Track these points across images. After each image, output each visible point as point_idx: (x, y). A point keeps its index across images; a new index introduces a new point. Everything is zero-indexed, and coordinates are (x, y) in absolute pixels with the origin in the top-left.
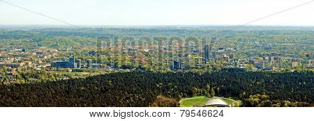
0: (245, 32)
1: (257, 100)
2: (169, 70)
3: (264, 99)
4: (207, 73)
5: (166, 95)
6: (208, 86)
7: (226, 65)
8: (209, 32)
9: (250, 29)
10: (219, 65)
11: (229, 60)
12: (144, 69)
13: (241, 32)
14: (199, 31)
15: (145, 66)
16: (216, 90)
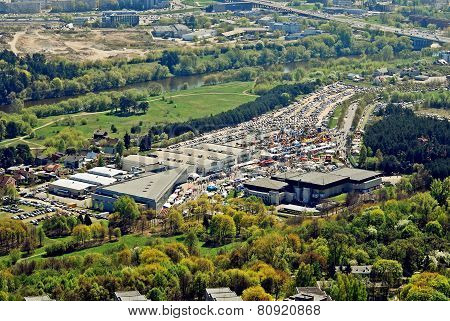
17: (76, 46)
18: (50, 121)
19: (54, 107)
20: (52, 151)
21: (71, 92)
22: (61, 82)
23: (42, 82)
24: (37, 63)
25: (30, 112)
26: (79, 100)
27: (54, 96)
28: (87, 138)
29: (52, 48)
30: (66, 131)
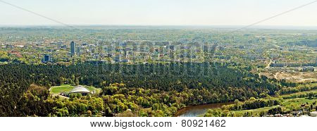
0: (104, 30)
1: (115, 87)
2: (40, 62)
3: (122, 87)
4: (72, 65)
5: (38, 84)
6: (73, 76)
7: (88, 58)
8: (74, 31)
9: (108, 29)
10: (83, 58)
11: (91, 54)
12: (19, 62)
13: (101, 31)
14: (66, 30)
15: (20, 59)
16: (80, 80)
17: (295, 77)
18: (287, 100)
19: (289, 96)
20: (288, 110)
21: (294, 92)
22: (291, 88)
23: (285, 88)
24: (283, 82)
25: (281, 97)
26: (296, 94)
27: (289, 92)
28: (299, 106)
29: (288, 78)
30: (292, 104)
